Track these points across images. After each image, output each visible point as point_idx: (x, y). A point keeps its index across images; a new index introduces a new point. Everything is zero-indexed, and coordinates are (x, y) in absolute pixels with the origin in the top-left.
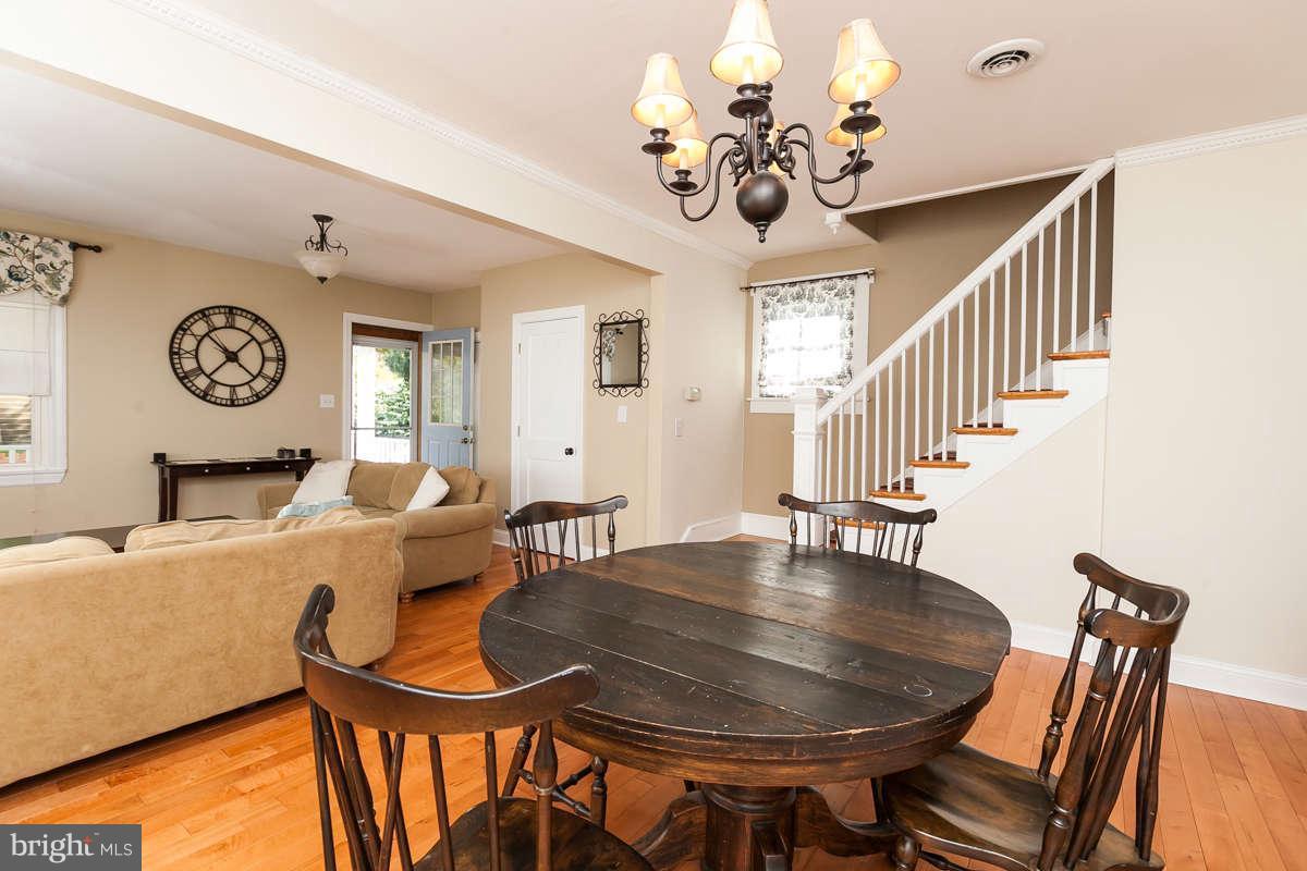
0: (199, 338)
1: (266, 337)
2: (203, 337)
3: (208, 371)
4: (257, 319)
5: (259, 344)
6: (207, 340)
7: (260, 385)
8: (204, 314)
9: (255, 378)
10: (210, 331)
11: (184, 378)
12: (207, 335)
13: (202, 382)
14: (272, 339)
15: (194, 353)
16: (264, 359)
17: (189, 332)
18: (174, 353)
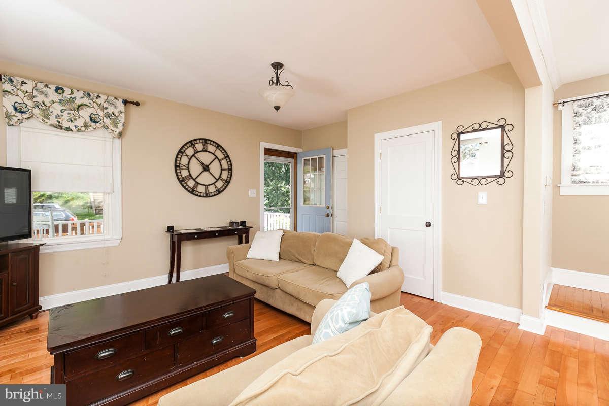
0: (189, 157)
1: (223, 157)
2: (192, 157)
3: (194, 177)
4: (218, 146)
5: (219, 161)
6: (194, 158)
7: (220, 184)
8: (192, 143)
9: (217, 180)
10: (195, 153)
11: (182, 181)
12: (193, 155)
13: (191, 183)
14: (226, 158)
15: (187, 166)
16: (222, 169)
17: (184, 154)
18: (177, 167)
